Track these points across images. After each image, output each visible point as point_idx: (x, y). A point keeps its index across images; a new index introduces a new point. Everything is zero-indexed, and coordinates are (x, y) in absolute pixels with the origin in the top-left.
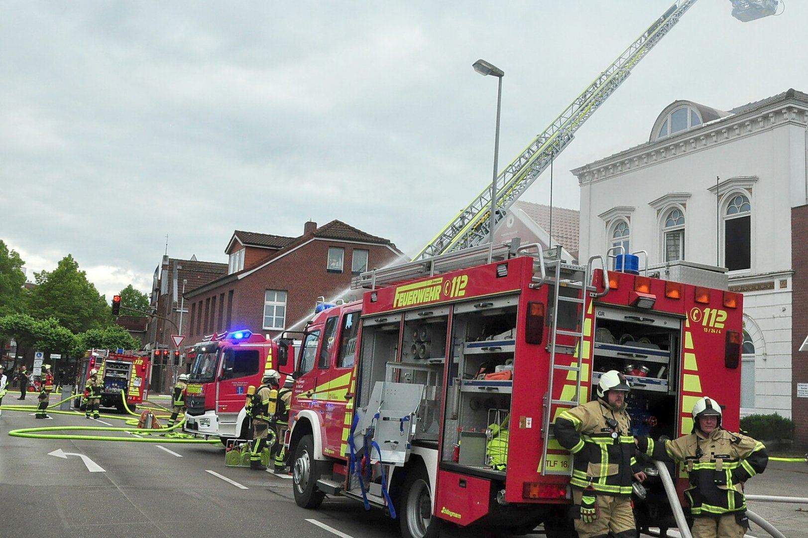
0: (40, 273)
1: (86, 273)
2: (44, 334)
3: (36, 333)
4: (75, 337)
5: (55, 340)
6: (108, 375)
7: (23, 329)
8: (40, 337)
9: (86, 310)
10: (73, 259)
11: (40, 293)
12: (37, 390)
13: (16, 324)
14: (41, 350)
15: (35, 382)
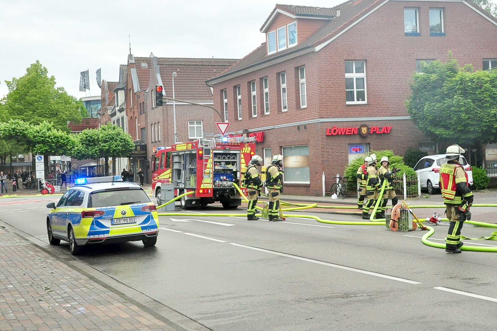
0: (11, 80)
1: (55, 77)
2: (42, 137)
3: (34, 137)
4: (72, 137)
5: (53, 142)
6: (217, 167)
7: (21, 134)
8: (39, 140)
9: (63, 112)
10: (41, 65)
11: (16, 101)
12: (50, 192)
13: (14, 129)
14: (41, 153)
15: (46, 185)
